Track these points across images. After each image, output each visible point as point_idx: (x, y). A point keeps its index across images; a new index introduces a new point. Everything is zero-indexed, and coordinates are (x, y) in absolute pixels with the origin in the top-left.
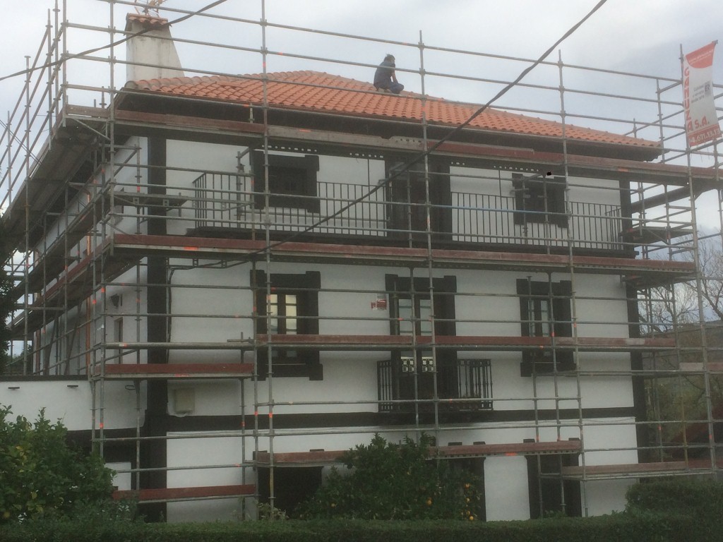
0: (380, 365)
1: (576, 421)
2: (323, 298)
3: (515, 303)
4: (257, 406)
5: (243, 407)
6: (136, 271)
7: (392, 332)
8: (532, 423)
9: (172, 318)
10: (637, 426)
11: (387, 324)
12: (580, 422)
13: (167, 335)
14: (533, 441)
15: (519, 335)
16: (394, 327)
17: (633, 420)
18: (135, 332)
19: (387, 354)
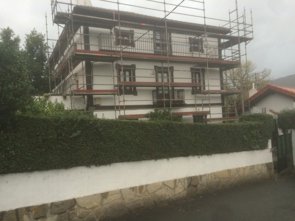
0: (153, 91)
2: (136, 71)
3: (190, 73)
4: (119, 102)
5: (115, 103)
6: (82, 64)
7: (156, 81)
9: (93, 76)
11: (155, 79)
13: (92, 82)
15: (191, 82)
16: (157, 80)
17: (221, 106)
18: (82, 81)
19: (155, 88)
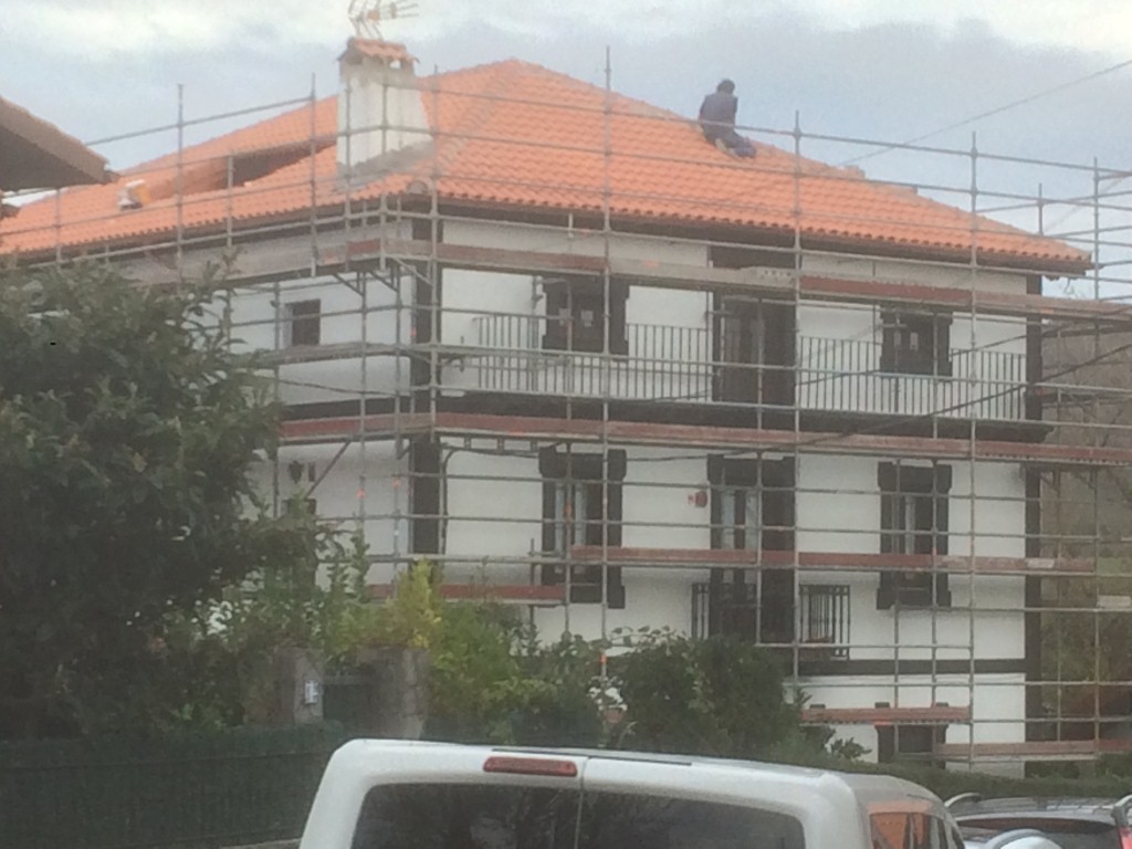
0: (696, 589)
1: (964, 678)
8: (890, 679)
9: (450, 522)
10: (1027, 687)
12: (971, 679)
13: (441, 545)
14: (887, 705)
17: (1021, 678)
19: (704, 573)
